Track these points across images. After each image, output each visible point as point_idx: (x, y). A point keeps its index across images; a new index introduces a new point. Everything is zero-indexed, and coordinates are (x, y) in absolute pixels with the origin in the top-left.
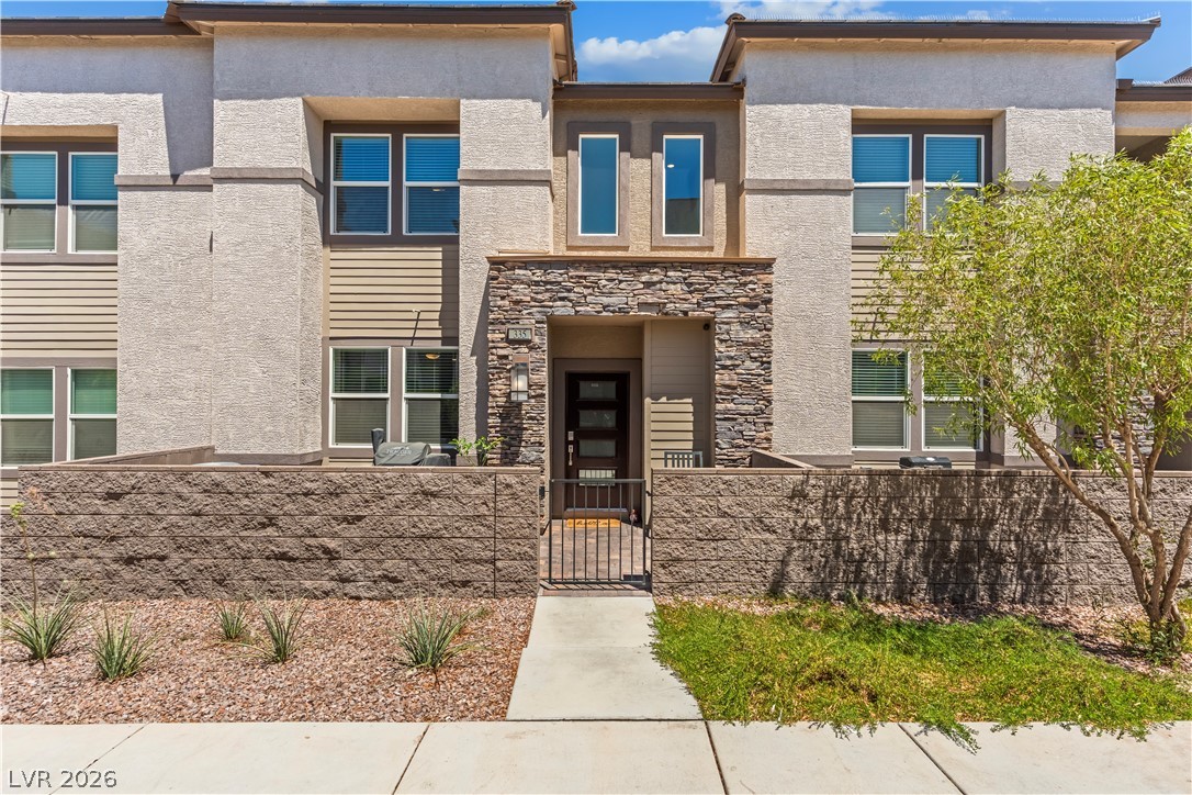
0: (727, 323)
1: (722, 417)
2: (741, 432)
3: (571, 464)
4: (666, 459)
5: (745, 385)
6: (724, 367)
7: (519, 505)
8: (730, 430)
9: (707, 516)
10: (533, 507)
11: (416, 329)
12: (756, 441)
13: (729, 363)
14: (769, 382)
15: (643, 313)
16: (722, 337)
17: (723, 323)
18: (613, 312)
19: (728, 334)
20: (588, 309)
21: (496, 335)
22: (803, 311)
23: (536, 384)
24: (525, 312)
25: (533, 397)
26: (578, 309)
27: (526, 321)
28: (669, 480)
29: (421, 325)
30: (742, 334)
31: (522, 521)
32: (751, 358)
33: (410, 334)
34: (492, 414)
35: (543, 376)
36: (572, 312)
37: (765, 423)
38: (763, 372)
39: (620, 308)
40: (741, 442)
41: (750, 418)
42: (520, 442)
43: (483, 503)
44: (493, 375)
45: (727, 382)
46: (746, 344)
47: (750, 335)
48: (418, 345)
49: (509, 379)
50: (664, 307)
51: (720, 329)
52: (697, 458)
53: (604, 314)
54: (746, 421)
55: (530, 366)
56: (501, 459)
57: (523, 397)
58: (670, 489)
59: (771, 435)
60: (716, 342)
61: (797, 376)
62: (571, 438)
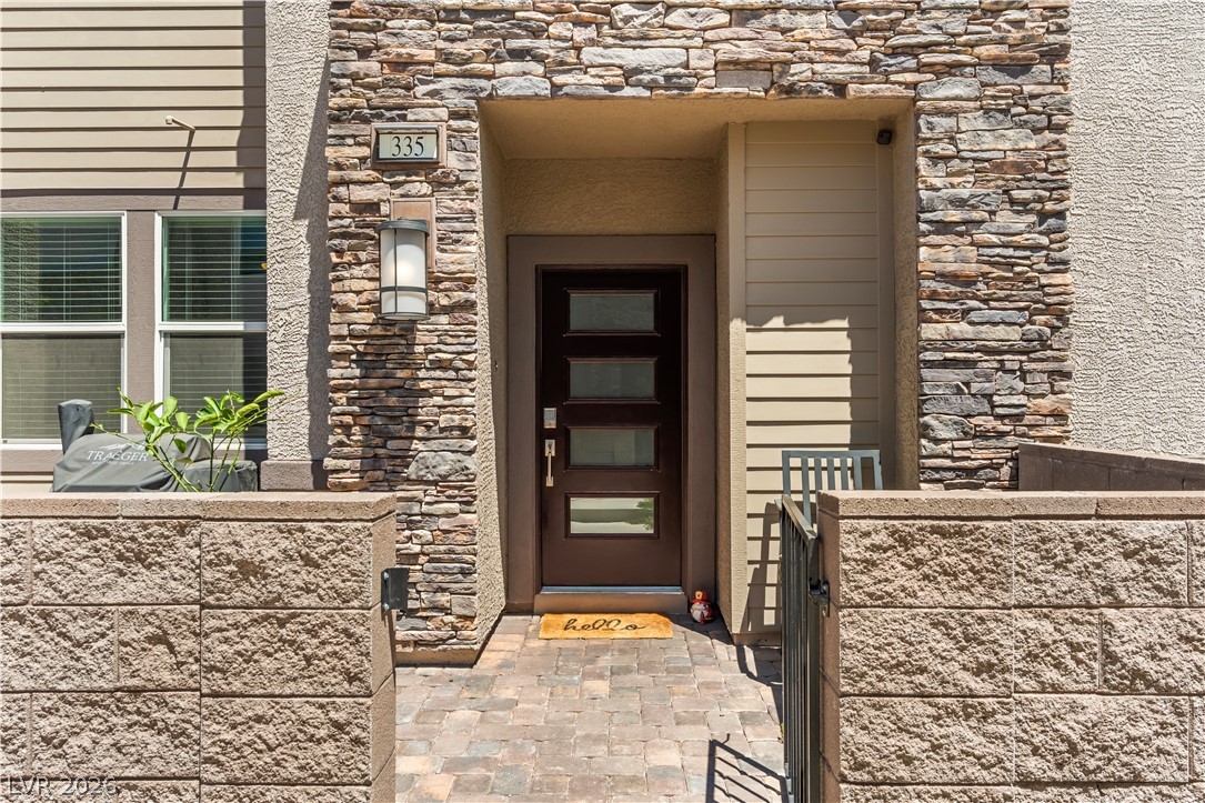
0: (950, 114)
1: (937, 356)
2: (989, 397)
3: (550, 482)
4: (786, 469)
5: (997, 273)
6: (943, 227)
7: (297, 647)
8: (959, 391)
9: (1056, 689)
10: (351, 655)
11: (185, 169)
12: (1028, 419)
13: (955, 215)
14: (1062, 265)
15: (727, 90)
16: (937, 149)
17: (939, 112)
18: (651, 87)
19: (952, 140)
20: (587, 79)
21: (347, 151)
22: (1113, 106)
23: (451, 277)
24: (421, 90)
25: (446, 310)
26: (559, 79)
27: (425, 113)
28: (905, 542)
29: (196, 159)
30: (988, 141)
31: (308, 711)
32: (1012, 202)
33: (171, 181)
34: (339, 355)
35: (471, 255)
36: (544, 88)
37: (1051, 373)
38: (1044, 240)
39: (668, 77)
40: (989, 423)
41: (1012, 362)
42: (413, 425)
43: (154, 640)
44: (340, 253)
45: (951, 268)
46: (999, 167)
47: (1011, 142)
48: (190, 208)
49: (377, 262)
50: (783, 73)
51: (931, 127)
52: (867, 465)
53: (628, 91)
54: (1002, 368)
55: (436, 230)
56: (362, 471)
57: (412, 305)
58: (909, 579)
59: (1069, 403)
60: (922, 161)
61: (1099, 266)
62: (550, 422)
